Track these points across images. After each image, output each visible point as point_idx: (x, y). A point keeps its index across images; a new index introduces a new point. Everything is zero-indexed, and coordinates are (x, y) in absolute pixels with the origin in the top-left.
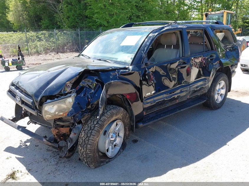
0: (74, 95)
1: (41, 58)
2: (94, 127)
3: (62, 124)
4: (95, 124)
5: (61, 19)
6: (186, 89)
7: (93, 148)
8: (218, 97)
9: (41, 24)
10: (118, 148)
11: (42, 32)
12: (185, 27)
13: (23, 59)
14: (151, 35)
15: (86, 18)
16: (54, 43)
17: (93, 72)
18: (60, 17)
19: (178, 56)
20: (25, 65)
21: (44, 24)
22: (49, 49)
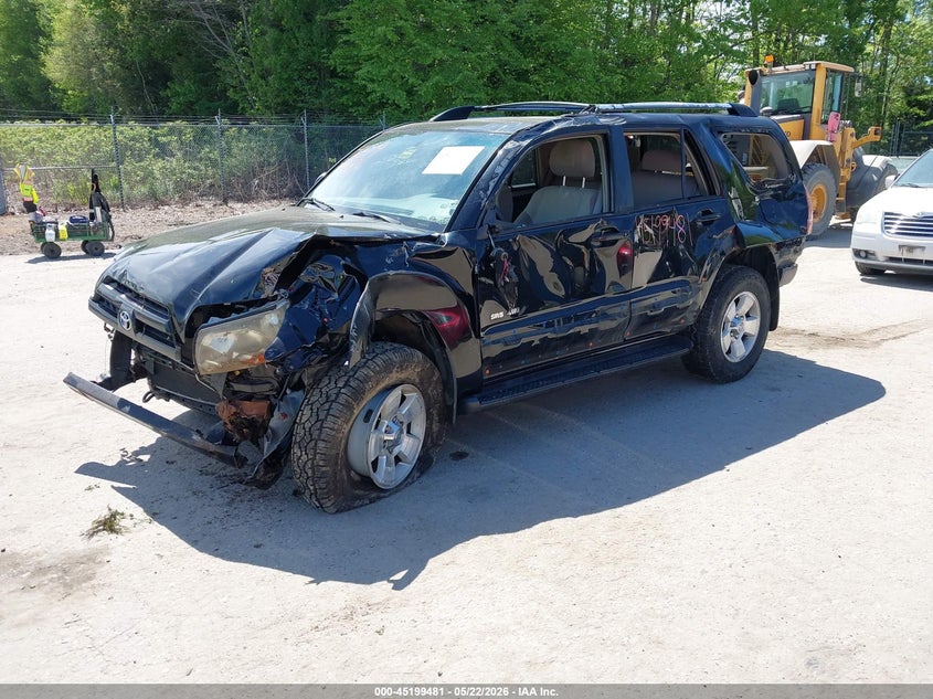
0: (282, 304)
1: (166, 217)
2: (338, 395)
3: (247, 389)
4: (341, 388)
5: (242, 77)
6: (618, 310)
7: (334, 452)
8: (732, 342)
9: (168, 92)
10: (406, 468)
11: (171, 124)
12: (620, 122)
13: (108, 219)
14: (510, 145)
15: (332, 77)
16: (214, 163)
17: (338, 244)
18: (234, 69)
19: (597, 210)
20: (112, 240)
21: (177, 94)
22: (195, 188)
